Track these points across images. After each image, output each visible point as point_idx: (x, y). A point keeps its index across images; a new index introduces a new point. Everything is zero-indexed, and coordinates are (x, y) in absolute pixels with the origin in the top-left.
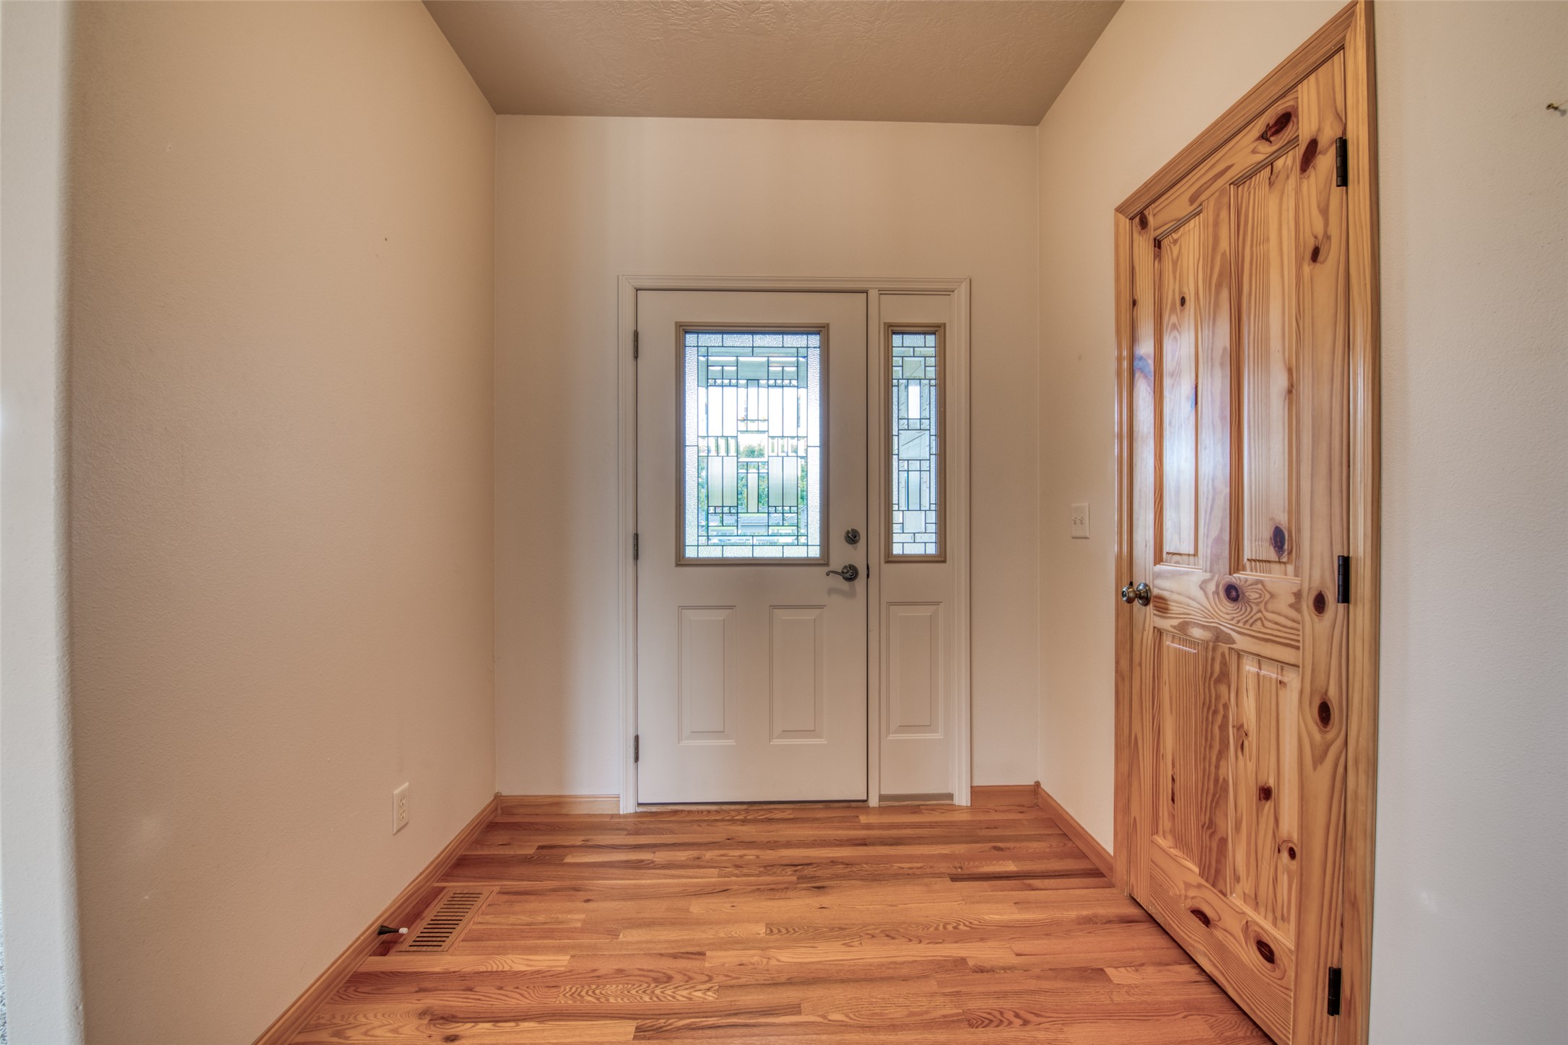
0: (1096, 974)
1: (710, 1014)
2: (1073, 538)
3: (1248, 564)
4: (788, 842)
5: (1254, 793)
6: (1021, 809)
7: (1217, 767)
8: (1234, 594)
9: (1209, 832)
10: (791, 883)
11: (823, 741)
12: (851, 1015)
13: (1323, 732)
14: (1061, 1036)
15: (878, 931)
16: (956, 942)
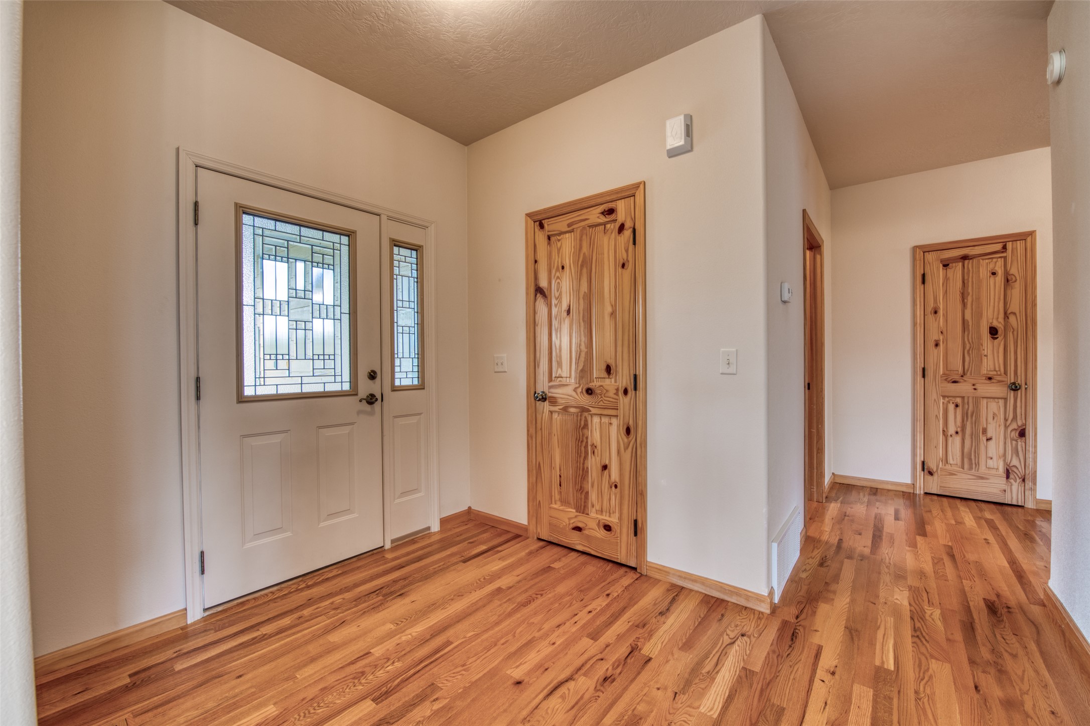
0: (548, 569)
1: (407, 670)
2: (495, 372)
3: (595, 380)
4: (354, 584)
5: (600, 468)
6: (465, 523)
7: (583, 464)
8: (590, 392)
9: (580, 492)
10: (381, 600)
11: (355, 515)
12: (476, 630)
13: (628, 438)
14: (556, 592)
15: (452, 596)
16: (490, 584)
